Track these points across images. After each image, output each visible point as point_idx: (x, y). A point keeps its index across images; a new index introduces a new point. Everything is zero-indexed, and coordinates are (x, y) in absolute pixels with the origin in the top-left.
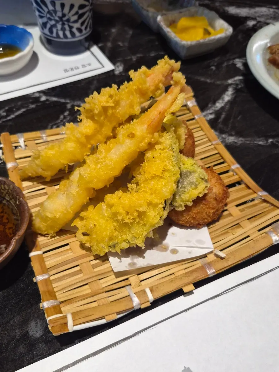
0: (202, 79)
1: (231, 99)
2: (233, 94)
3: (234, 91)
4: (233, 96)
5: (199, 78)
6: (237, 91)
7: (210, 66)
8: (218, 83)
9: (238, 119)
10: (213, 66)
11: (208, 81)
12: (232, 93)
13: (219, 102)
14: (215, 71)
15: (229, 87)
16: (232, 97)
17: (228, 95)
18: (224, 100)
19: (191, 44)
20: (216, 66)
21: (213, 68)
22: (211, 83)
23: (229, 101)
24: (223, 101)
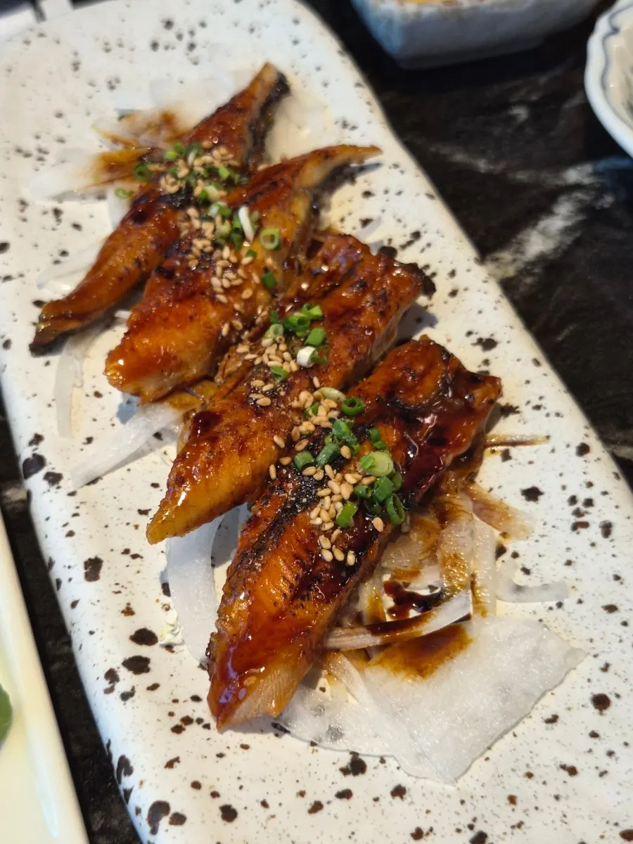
0: (459, 157)
1: (556, 250)
2: (567, 231)
3: (580, 218)
4: (568, 240)
5: (445, 150)
6: (591, 217)
7: (508, 106)
8: (522, 176)
9: (560, 339)
10: (520, 103)
11: (482, 165)
12: (569, 223)
13: (497, 260)
14: (521, 127)
15: (562, 198)
16: (561, 243)
17: (544, 233)
18: (522, 253)
19: (418, 15)
20: (531, 106)
21: (521, 113)
22: (489, 175)
23: (541, 259)
24: (518, 256)
